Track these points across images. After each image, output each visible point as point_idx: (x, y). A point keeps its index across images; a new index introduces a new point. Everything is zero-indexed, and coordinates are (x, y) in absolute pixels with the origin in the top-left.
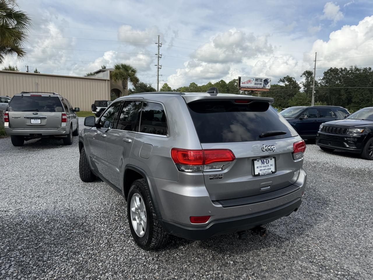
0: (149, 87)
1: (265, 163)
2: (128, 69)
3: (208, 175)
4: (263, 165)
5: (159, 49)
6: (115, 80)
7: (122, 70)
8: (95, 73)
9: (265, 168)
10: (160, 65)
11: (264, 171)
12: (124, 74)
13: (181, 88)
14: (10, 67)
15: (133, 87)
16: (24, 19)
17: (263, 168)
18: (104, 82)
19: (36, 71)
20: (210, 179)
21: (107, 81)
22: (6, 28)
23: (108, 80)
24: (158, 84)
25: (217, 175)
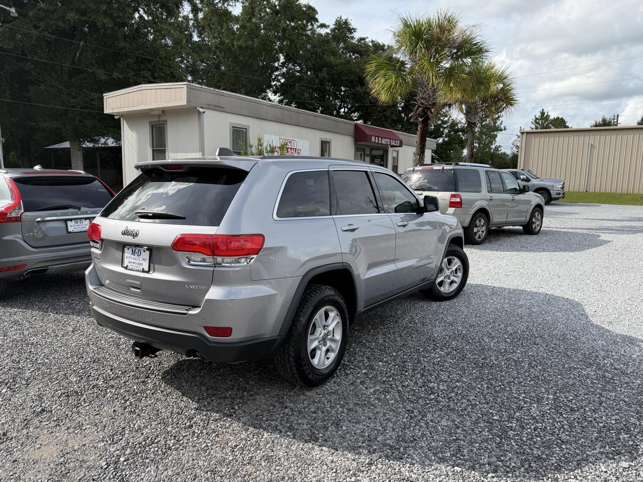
1: (136, 255)
4: (133, 256)
11: (134, 265)
17: (132, 261)
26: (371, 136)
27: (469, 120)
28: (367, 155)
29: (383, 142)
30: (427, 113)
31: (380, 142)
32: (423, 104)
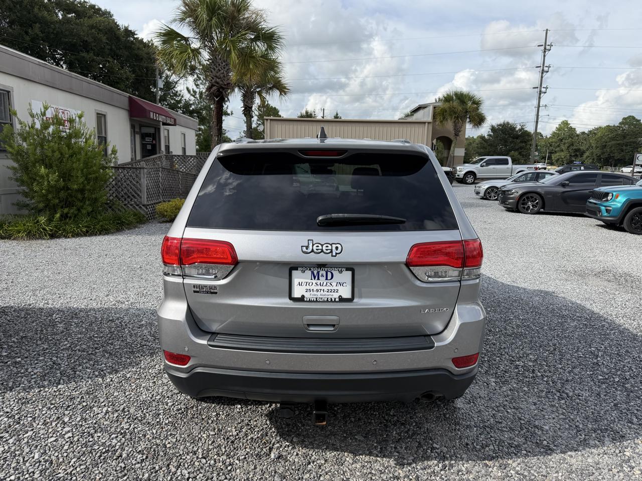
0: (520, 130)
1: (323, 279)
2: (465, 101)
3: (190, 284)
4: (314, 282)
5: (544, 56)
6: (441, 122)
7: (456, 103)
8: (412, 112)
9: (322, 288)
10: (543, 86)
11: (319, 293)
12: (456, 110)
13: (600, 128)
14: (307, 112)
15: (489, 132)
16: (276, 40)
17: (314, 287)
18: (421, 126)
19: (336, 117)
20: (195, 292)
21: (427, 124)
22: (250, 57)
23: (429, 123)
24: (537, 122)
25: (206, 286)
26: (150, 111)
27: (247, 104)
28: (137, 133)
29: (160, 119)
30: (222, 93)
31: (158, 119)
32: (218, 83)
